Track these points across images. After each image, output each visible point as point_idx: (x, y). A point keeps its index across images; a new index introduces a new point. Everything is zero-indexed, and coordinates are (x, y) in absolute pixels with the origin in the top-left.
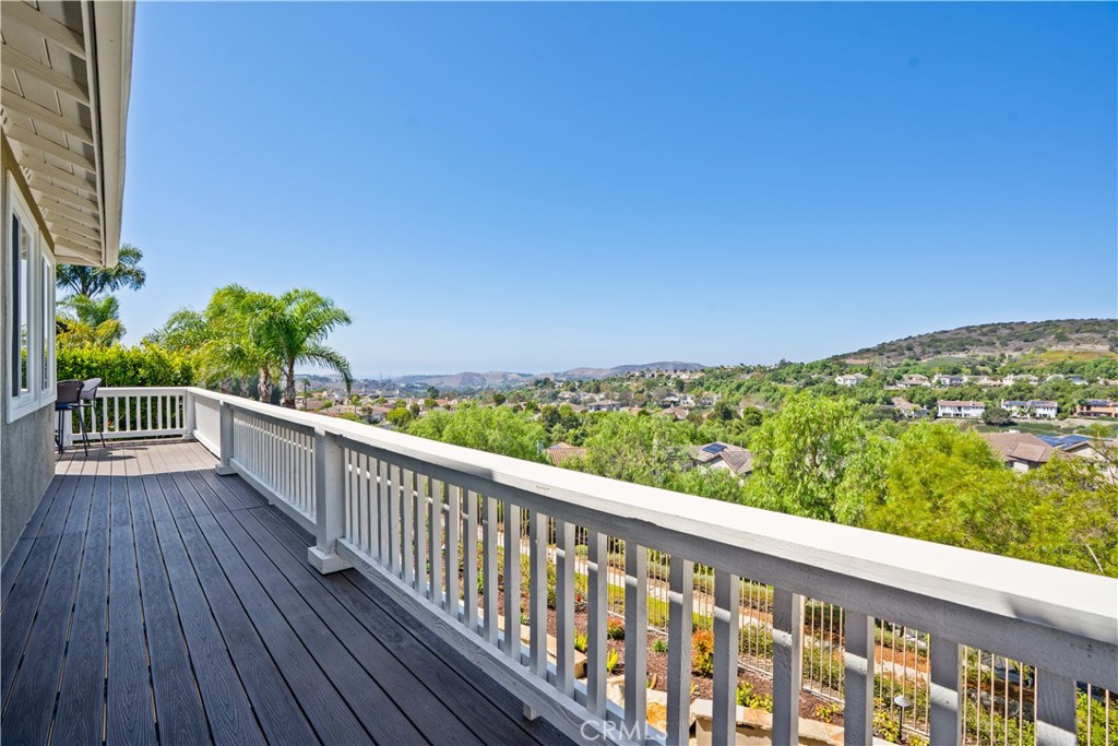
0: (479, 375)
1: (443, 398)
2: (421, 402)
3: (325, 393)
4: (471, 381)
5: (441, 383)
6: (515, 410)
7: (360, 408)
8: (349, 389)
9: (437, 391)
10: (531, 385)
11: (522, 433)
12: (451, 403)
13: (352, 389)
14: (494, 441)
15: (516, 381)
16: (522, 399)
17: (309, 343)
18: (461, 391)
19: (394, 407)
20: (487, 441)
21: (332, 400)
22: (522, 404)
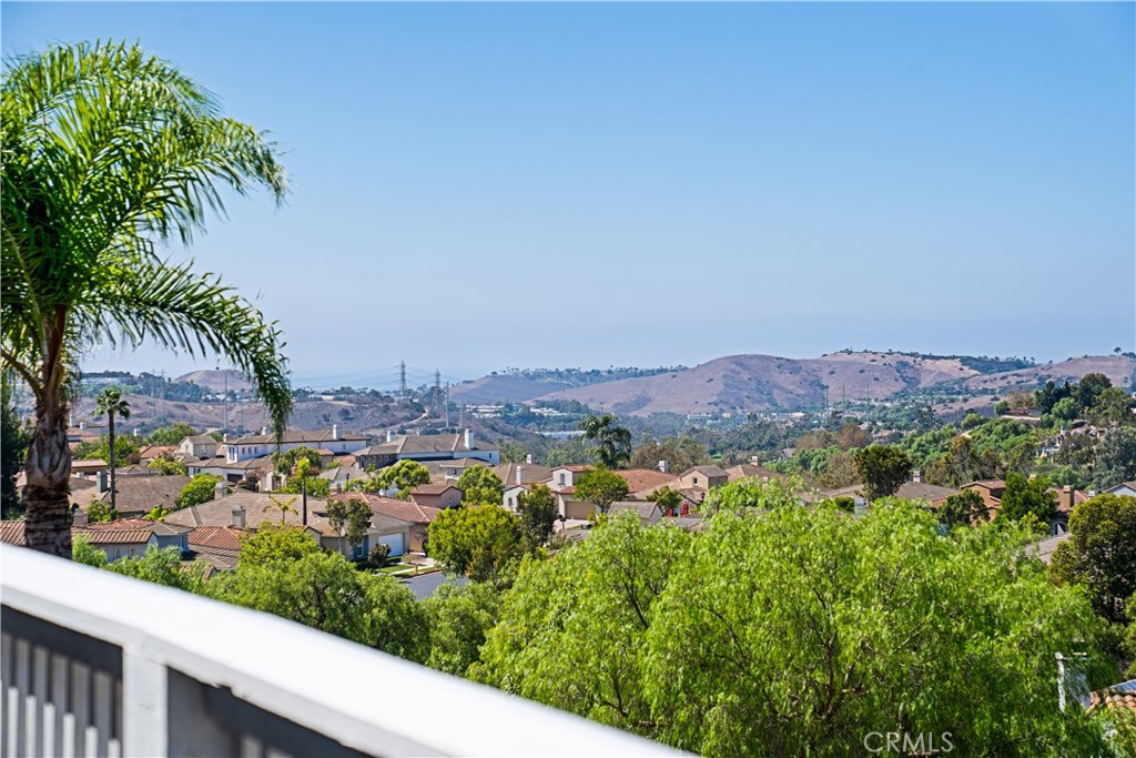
0: (794, 366)
1: (645, 463)
2: (560, 480)
3: (187, 447)
4: (763, 389)
5: (642, 402)
6: (954, 516)
7: (322, 506)
8: (279, 429)
9: (622, 434)
10: (1024, 406)
11: (991, 622)
12: (683, 484)
13: (292, 428)
14: (865, 650)
15: (959, 389)
16: (985, 468)
17: (117, 253)
18: (722, 434)
19: (454, 501)
20: (834, 649)
21: (215, 475)
22: (982, 490)
